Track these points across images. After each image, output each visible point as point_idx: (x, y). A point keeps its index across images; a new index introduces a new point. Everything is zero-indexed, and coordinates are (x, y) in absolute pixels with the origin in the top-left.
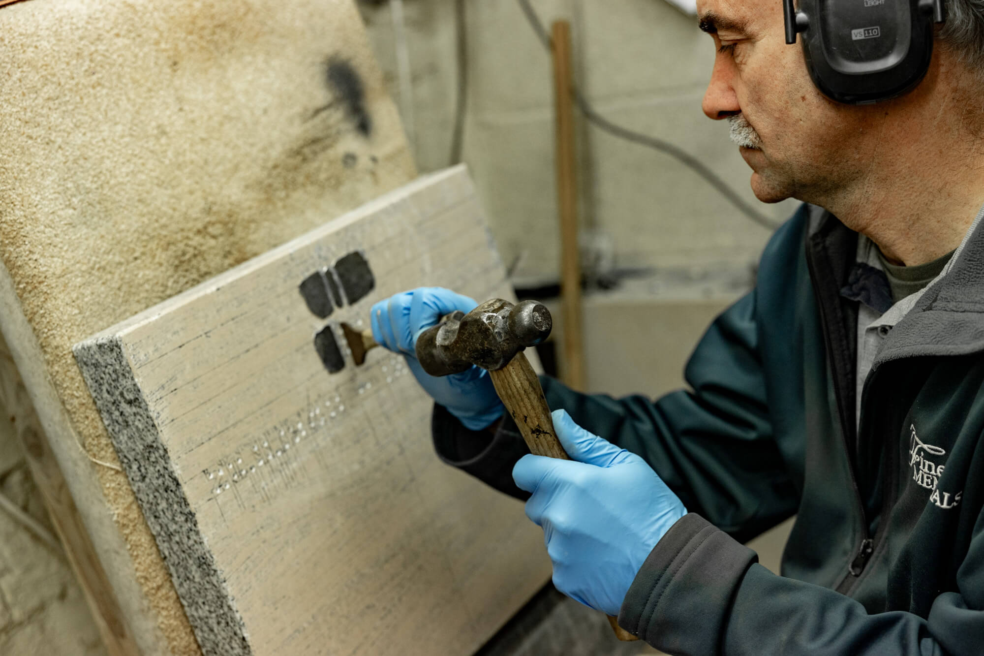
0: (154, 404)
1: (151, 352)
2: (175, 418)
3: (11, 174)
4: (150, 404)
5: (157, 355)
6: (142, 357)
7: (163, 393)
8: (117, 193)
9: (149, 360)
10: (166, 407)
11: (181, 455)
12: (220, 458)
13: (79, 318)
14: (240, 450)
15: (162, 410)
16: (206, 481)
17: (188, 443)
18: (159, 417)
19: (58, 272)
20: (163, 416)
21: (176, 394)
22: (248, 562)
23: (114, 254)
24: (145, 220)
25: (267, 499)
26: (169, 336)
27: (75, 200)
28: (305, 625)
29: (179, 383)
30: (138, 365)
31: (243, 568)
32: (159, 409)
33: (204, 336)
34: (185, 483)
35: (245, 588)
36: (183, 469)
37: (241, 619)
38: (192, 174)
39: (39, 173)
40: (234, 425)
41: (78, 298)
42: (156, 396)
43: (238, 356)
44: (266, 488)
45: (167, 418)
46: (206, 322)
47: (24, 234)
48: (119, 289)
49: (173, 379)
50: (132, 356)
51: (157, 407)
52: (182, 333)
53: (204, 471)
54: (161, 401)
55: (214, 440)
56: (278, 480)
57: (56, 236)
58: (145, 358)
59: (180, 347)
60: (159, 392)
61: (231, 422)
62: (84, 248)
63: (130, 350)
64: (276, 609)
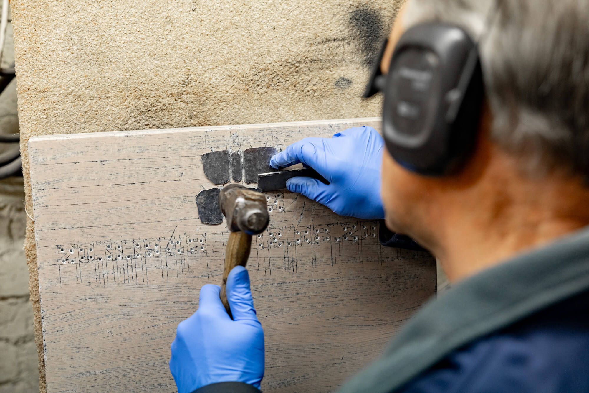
0: (37, 191)
1: (49, 159)
2: (49, 205)
3: (29, 19)
4: (33, 190)
5: (54, 162)
6: (40, 159)
7: (47, 186)
8: (112, 52)
9: (45, 163)
10: (45, 196)
11: (43, 230)
12: (75, 242)
13: (45, 121)
14: (95, 244)
15: (41, 197)
16: (57, 252)
17: (53, 224)
18: (36, 200)
19: (40, 89)
20: (40, 201)
21: (57, 191)
22: (67, 314)
23: (91, 90)
24: (128, 75)
25: (104, 282)
26: (69, 153)
27: (75, 48)
28: (97, 372)
29: (64, 185)
30: (34, 163)
31: (61, 316)
32: (39, 195)
33: (99, 162)
34: (39, 247)
35: (57, 329)
36: (41, 238)
37: (45, 345)
38: (184, 55)
39: (53, 24)
40: (98, 227)
41: (49, 109)
42: (40, 187)
43: (124, 185)
44: (106, 275)
45: (43, 203)
46: (105, 154)
47: (24, 58)
48: (85, 112)
49: (60, 181)
50: (33, 156)
51: (37, 194)
52: (80, 155)
53: (58, 246)
54: (43, 191)
55: (75, 230)
56: (119, 274)
57: (49, 66)
58: (42, 160)
59: (75, 163)
60: (44, 185)
61: (96, 224)
62: (68, 79)
63: (33, 152)
64: (78, 352)
